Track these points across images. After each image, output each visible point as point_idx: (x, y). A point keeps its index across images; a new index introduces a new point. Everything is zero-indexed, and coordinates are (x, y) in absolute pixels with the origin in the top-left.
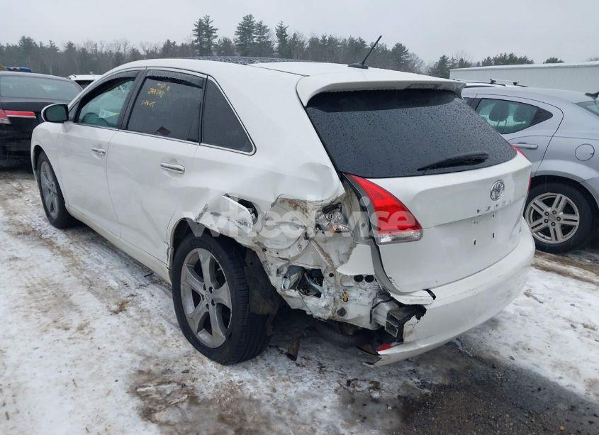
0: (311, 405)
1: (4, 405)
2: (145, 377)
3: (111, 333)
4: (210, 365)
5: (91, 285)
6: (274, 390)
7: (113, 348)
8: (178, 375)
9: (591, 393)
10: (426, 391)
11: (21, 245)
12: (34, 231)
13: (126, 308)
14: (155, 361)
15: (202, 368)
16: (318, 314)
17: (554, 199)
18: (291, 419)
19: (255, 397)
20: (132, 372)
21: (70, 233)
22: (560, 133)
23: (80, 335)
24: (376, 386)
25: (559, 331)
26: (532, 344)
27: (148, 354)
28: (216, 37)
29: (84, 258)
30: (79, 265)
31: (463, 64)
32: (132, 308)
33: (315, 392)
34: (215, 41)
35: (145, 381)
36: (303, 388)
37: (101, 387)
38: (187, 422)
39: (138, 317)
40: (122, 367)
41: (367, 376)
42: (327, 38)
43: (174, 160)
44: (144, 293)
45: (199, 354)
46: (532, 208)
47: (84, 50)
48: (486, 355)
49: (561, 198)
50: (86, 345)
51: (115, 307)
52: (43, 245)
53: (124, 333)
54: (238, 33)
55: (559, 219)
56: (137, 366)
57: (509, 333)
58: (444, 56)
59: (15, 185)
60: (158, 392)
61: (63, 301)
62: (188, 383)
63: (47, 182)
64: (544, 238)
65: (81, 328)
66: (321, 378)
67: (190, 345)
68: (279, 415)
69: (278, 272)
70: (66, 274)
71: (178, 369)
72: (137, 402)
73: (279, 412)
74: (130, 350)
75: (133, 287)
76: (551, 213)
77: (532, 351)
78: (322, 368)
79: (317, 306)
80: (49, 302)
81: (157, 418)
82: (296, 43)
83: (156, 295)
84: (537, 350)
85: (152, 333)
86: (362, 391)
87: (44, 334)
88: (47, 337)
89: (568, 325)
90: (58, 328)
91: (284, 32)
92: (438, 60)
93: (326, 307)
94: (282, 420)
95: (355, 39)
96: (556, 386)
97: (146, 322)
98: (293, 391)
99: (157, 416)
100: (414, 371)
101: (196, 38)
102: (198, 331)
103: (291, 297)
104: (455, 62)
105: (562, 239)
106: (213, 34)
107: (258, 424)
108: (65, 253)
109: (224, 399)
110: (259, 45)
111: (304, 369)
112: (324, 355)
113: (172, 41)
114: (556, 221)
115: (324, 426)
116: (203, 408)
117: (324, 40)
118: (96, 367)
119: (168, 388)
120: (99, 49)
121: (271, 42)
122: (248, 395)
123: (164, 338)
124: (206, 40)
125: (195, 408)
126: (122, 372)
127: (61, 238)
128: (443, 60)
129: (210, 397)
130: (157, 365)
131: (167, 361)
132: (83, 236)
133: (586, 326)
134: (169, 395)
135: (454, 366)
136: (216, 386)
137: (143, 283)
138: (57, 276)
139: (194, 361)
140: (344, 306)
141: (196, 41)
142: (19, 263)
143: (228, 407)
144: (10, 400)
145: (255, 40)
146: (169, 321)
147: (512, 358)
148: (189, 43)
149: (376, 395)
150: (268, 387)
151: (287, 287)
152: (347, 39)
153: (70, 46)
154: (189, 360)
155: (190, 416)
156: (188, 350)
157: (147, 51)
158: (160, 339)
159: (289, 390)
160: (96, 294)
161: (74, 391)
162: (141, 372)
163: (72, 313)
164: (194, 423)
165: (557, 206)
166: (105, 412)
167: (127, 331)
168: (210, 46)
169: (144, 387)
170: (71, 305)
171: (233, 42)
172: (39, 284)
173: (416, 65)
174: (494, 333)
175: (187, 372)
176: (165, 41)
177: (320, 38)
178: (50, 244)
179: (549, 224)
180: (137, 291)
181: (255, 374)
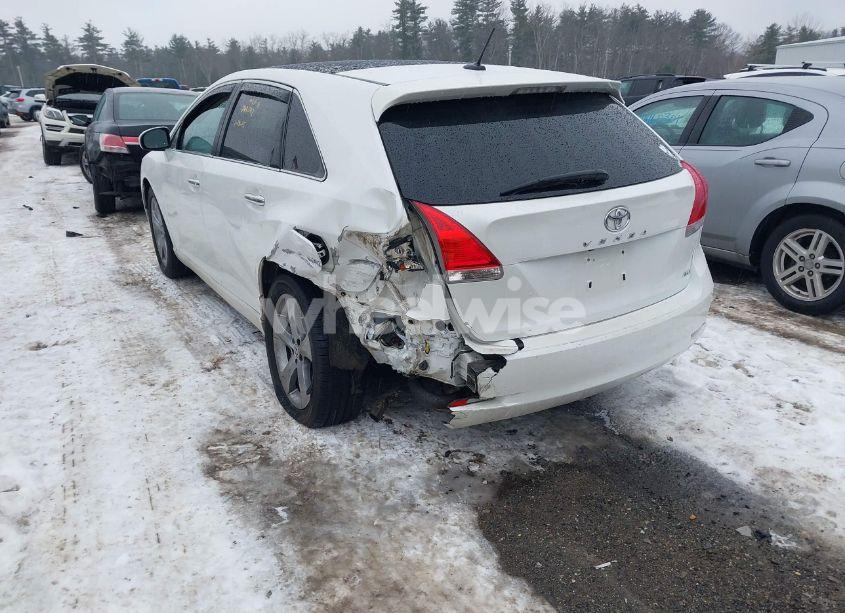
0: (395, 473)
1: (73, 453)
2: (221, 437)
3: (197, 390)
4: (296, 428)
5: (188, 341)
6: (358, 456)
7: (195, 406)
8: (258, 436)
9: (756, 483)
10: (539, 468)
11: (126, 297)
12: (144, 280)
13: (220, 366)
14: (237, 421)
15: (286, 430)
16: (401, 369)
17: (812, 237)
18: (365, 486)
19: (334, 462)
20: (209, 430)
21: (182, 283)
22: (823, 142)
23: (165, 392)
24: (479, 459)
25: (753, 410)
26: (707, 425)
27: (231, 414)
28: (425, 18)
29: (190, 312)
30: (182, 318)
31: (807, 35)
32: (227, 365)
33: (404, 460)
34: (424, 25)
35: (219, 440)
36: (391, 455)
37: (173, 443)
38: (251, 481)
39: (231, 375)
40: (199, 425)
41: (473, 448)
42: (587, 10)
43: (256, 190)
44: (247, 351)
45: (288, 416)
46: (782, 251)
47: (250, 49)
48: (637, 434)
49: (821, 235)
50: (168, 402)
51: (209, 365)
52: (150, 297)
53: (211, 391)
54: (455, 12)
55: (817, 265)
56: (216, 425)
57: (682, 411)
58: (774, 25)
59: (135, 228)
60: (231, 452)
61: (155, 355)
62: (266, 444)
63: (157, 223)
64: (798, 293)
65: (166, 385)
66: (417, 446)
67: (280, 406)
68: (353, 481)
69: (361, 320)
70: (166, 328)
71: (259, 430)
72: (206, 459)
73: (355, 478)
74: (212, 409)
75: (236, 343)
76: (807, 258)
77: (702, 432)
78: (422, 437)
79: (399, 359)
80: (141, 357)
81: (221, 476)
82: (540, 20)
83: (259, 353)
84: (710, 431)
85: (241, 392)
86: (461, 463)
87: (128, 389)
88: (130, 392)
89: (773, 404)
90: (143, 383)
91: (523, 5)
92: (762, 31)
93: (407, 360)
94: (354, 486)
95: (630, 7)
96: (713, 472)
97: (238, 380)
98: (379, 458)
99: (221, 474)
100: (534, 447)
101: (397, 22)
102: (291, 391)
103: (375, 350)
104: (794, 33)
105: (821, 294)
106: (422, 15)
107: (326, 488)
108: (171, 306)
109: (299, 461)
110: (486, 26)
111: (400, 436)
112: (430, 424)
113: (365, 29)
114: (814, 269)
115: (401, 494)
116: (273, 469)
117: (582, 12)
118: (173, 423)
119: (241, 449)
120: (269, 48)
121: (503, 21)
122: (326, 459)
123: (255, 398)
124: (411, 23)
125: (264, 469)
126: (198, 430)
127: (171, 289)
128: (772, 32)
129: (284, 459)
130: (238, 425)
131: (250, 421)
132: (196, 288)
133: (796, 406)
134: (240, 455)
135: (588, 444)
136: (295, 449)
137: (249, 340)
138: (155, 330)
139: (280, 422)
140: (426, 358)
141: (397, 27)
142: (119, 316)
143: (300, 469)
144: (79, 449)
145: (481, 18)
146: (265, 381)
147: (671, 439)
148: (387, 29)
149: (475, 468)
150: (351, 452)
151: (370, 337)
152: (619, 8)
153: (234, 44)
154: (274, 422)
155: (256, 477)
156: (276, 411)
157: (332, 46)
158: (248, 399)
159: (375, 456)
160: (192, 350)
161: (144, 444)
162: (218, 431)
163: (162, 369)
164: (259, 483)
165: (816, 248)
166: (169, 466)
167: (214, 389)
168: (416, 33)
169: (216, 445)
170: (163, 361)
171: (449, 25)
172: (135, 338)
173: (727, 43)
174: (662, 410)
175: (268, 433)
176: (355, 29)
177: (577, 10)
178: (157, 295)
179: (805, 273)
180: (239, 348)
181: (342, 439)
